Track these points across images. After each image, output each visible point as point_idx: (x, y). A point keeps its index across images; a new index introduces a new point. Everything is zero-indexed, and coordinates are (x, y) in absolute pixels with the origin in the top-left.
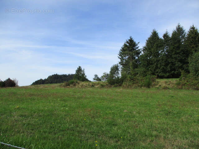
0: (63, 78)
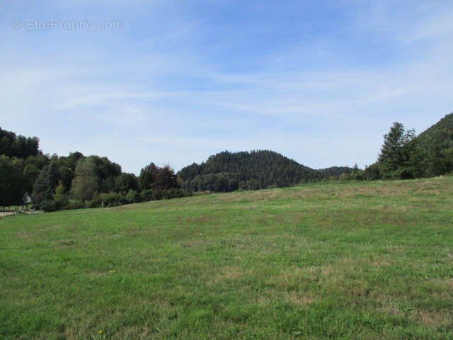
0: (240, 161)
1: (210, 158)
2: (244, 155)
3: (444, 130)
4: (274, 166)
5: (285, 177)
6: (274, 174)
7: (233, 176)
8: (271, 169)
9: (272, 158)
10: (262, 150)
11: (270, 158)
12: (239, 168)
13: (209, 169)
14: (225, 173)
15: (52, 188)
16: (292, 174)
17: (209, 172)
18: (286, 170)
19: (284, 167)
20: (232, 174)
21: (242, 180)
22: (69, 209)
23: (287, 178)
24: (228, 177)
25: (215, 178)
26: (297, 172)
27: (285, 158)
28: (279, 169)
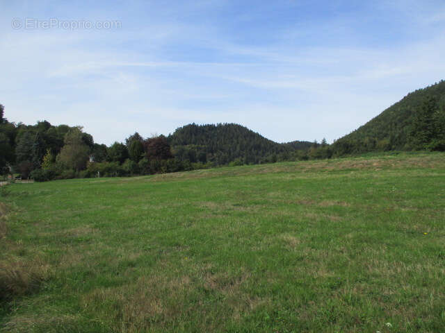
0: (208, 133)
1: (177, 130)
2: (211, 127)
3: (409, 107)
4: (240, 139)
5: (250, 150)
6: (241, 147)
7: (200, 149)
8: (238, 143)
9: (238, 130)
10: (228, 123)
11: (236, 131)
12: (207, 141)
13: (177, 141)
14: (193, 145)
15: (39, 156)
16: (258, 147)
17: (176, 144)
18: (252, 144)
19: (250, 141)
20: (200, 146)
21: (209, 152)
22: (63, 178)
23: (253, 151)
24: (196, 150)
25: (183, 150)
26: (262, 145)
27: (251, 131)
28: (245, 142)
